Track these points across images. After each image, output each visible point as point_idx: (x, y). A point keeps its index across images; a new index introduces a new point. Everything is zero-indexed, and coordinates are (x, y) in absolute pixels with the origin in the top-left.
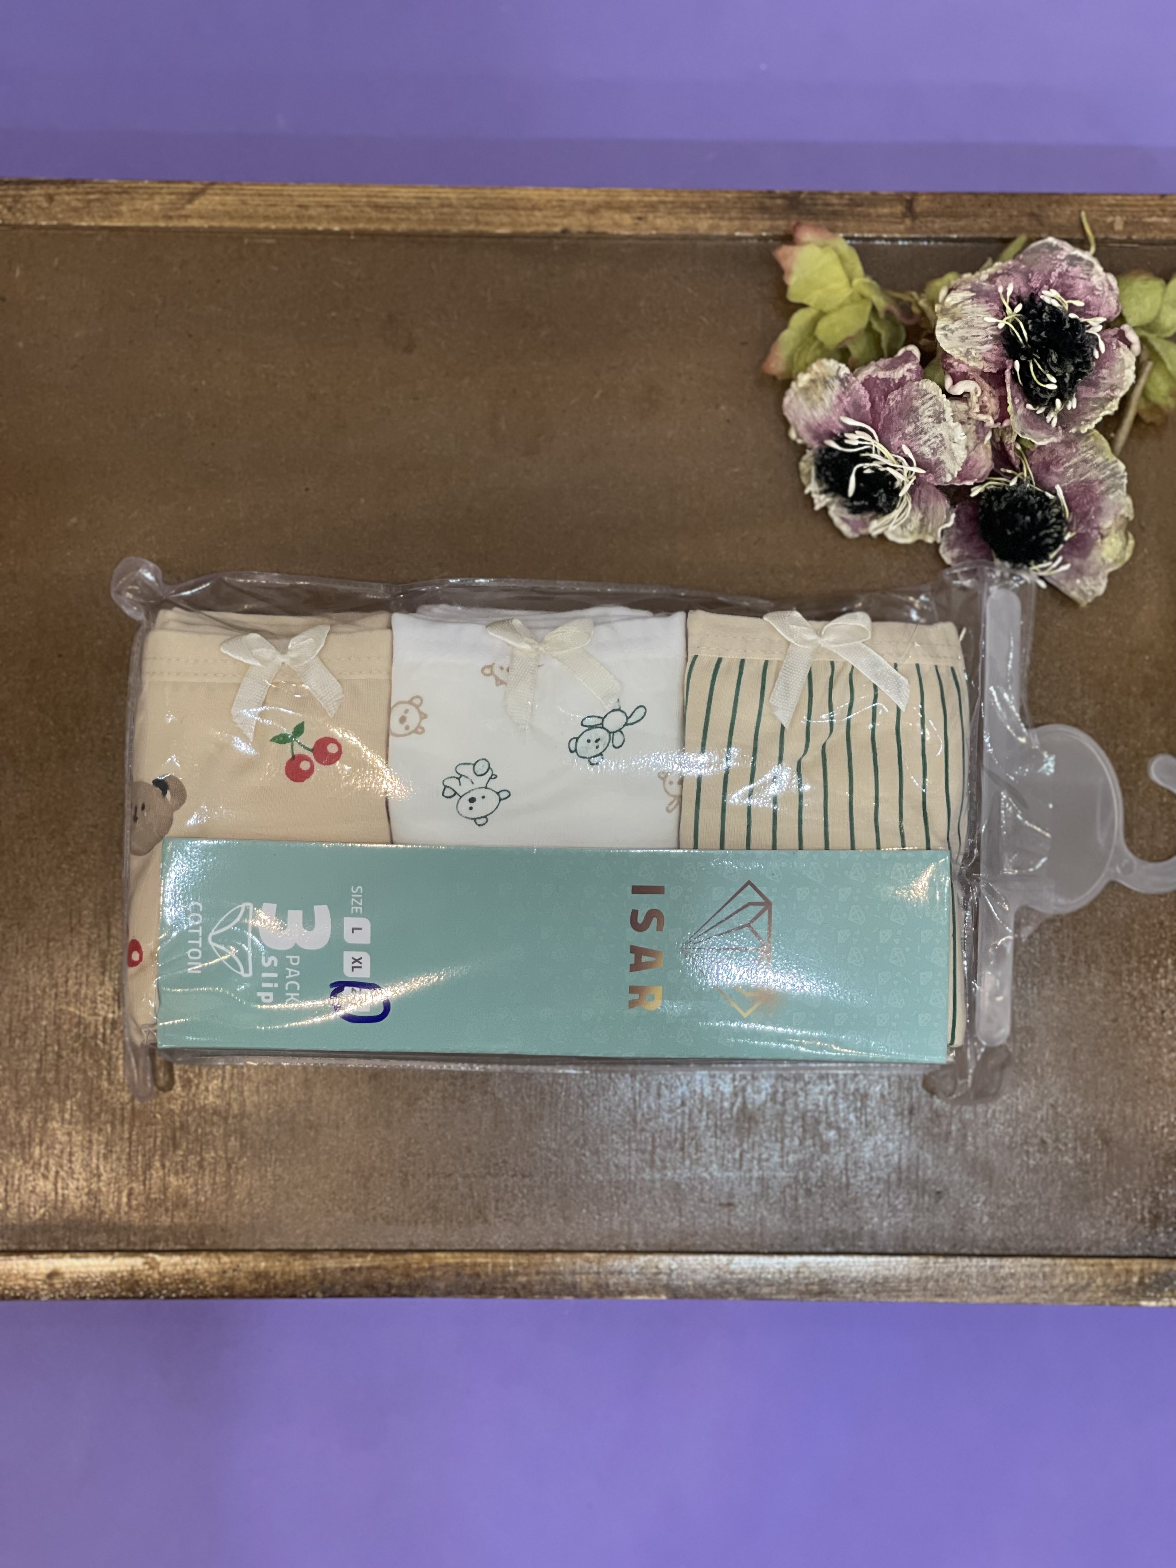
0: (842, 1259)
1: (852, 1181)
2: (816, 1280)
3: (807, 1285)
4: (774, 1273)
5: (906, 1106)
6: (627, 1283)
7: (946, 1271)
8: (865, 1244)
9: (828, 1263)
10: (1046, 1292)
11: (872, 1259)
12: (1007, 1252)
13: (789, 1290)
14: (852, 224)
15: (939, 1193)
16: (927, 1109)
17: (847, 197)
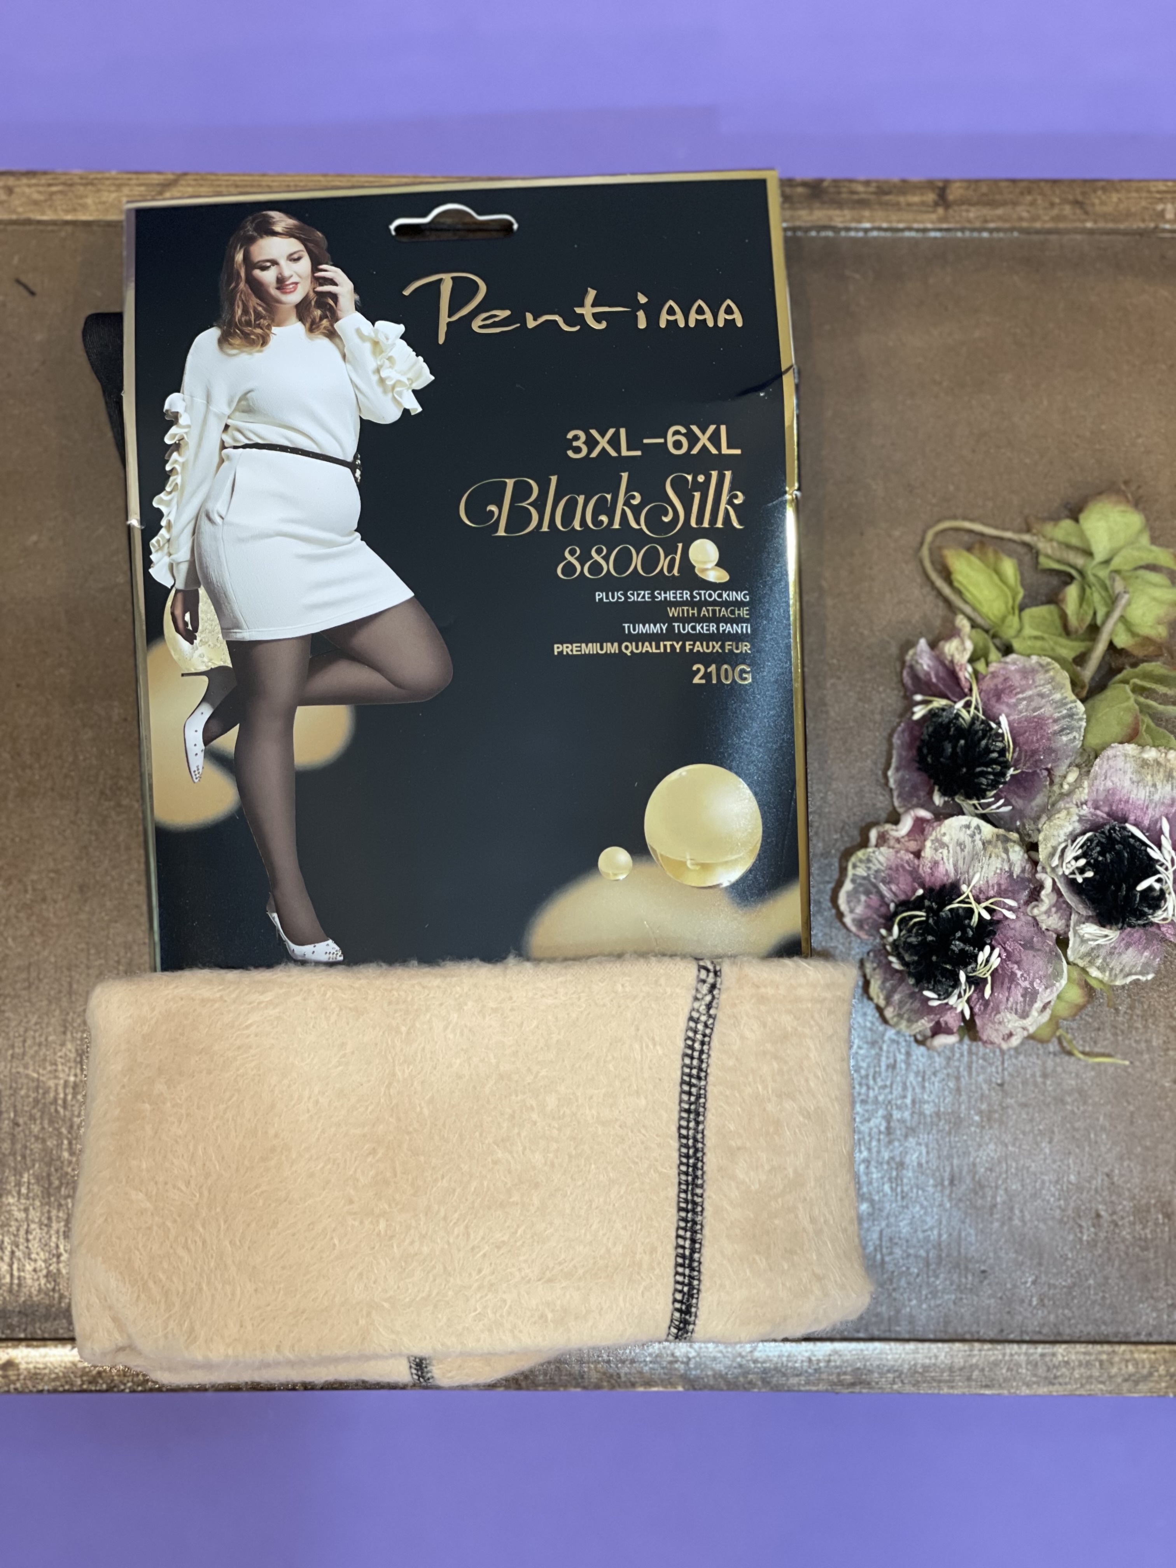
0: (878, 1345)
1: (887, 1259)
2: (849, 1369)
3: (839, 1374)
4: (802, 1361)
5: (947, 1175)
6: (641, 1373)
7: (992, 1358)
8: (902, 1329)
9: (862, 1350)
10: (1103, 1383)
11: (911, 1346)
12: (1059, 1338)
13: (820, 1380)
14: (880, 214)
15: (984, 1272)
16: (968, 1180)
17: (874, 185)
